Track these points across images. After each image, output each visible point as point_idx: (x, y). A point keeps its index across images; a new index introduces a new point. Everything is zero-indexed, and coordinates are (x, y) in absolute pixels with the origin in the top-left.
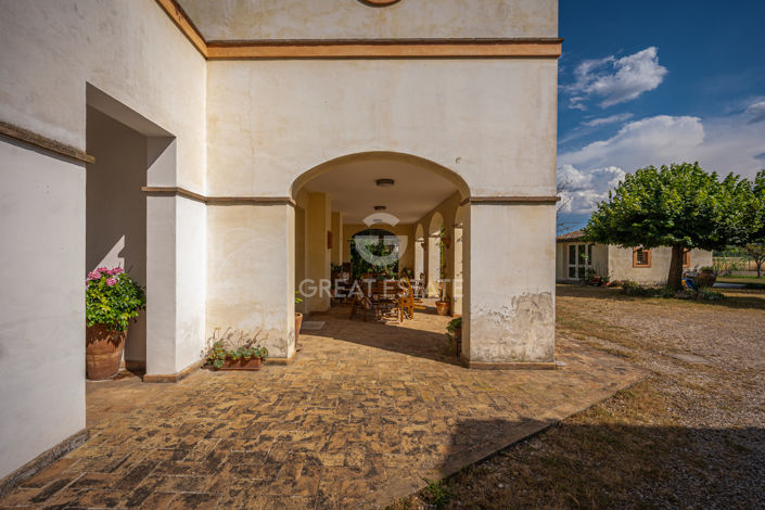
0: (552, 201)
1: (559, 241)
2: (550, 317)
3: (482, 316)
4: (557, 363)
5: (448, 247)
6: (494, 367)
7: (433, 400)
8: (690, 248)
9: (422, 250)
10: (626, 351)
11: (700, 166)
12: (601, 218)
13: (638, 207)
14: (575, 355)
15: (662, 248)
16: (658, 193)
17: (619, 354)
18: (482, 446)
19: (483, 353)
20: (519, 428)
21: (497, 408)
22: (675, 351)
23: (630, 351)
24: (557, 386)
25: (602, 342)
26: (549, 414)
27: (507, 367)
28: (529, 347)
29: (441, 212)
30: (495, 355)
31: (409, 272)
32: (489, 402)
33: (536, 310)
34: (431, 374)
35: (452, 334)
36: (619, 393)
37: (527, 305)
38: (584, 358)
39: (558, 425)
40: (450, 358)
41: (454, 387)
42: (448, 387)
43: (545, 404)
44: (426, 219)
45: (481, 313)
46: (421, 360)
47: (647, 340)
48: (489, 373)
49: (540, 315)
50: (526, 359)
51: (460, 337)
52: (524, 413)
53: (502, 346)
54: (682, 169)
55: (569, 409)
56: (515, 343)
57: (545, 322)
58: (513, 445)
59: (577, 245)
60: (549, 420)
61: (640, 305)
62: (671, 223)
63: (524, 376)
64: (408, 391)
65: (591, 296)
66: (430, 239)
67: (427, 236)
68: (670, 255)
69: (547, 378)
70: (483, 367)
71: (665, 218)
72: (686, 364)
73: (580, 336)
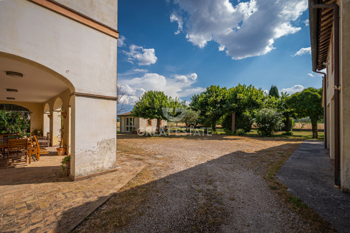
0: (115, 99)
1: (118, 116)
2: (114, 149)
3: (82, 153)
4: (117, 168)
5: (65, 118)
6: (89, 177)
7: (48, 205)
8: (161, 119)
9: (49, 119)
10: (142, 157)
11: (164, 93)
12: (137, 107)
13: (148, 104)
14: (125, 163)
15: (155, 119)
16: (153, 100)
17: (140, 159)
18: (77, 219)
19: (82, 172)
20: (97, 203)
21: (87, 197)
22: (156, 155)
23: (143, 157)
24: (116, 178)
25: (135, 156)
26: (112, 191)
27: (94, 176)
28: (105, 163)
29: (61, 98)
30: (88, 171)
31: (39, 132)
32: (83, 195)
33: (108, 146)
34: (48, 191)
35: (65, 165)
36: (138, 174)
37: (105, 144)
38: (128, 163)
39: (114, 195)
40: (62, 179)
41: (64, 194)
42: (60, 195)
43: (110, 187)
44: (51, 101)
45: (81, 151)
46: (42, 185)
47: (149, 152)
48: (85, 180)
49: (110, 148)
50: (104, 169)
51: (69, 166)
52: (100, 195)
53: (93, 166)
54: (160, 93)
55: (120, 186)
56: (98, 163)
57: (112, 151)
58: (93, 212)
59: (129, 117)
60: (110, 194)
61: (148, 140)
62: (156, 111)
63: (103, 177)
64: (29, 207)
65: (133, 138)
66: (54, 112)
67: (52, 111)
68: (156, 122)
69: (112, 175)
70: (82, 178)
71: (155, 109)
72: (158, 159)
73: (127, 155)
